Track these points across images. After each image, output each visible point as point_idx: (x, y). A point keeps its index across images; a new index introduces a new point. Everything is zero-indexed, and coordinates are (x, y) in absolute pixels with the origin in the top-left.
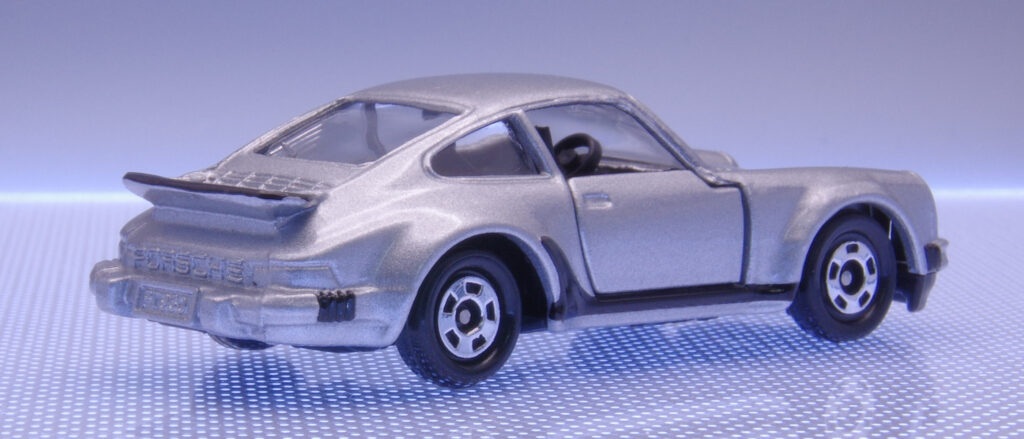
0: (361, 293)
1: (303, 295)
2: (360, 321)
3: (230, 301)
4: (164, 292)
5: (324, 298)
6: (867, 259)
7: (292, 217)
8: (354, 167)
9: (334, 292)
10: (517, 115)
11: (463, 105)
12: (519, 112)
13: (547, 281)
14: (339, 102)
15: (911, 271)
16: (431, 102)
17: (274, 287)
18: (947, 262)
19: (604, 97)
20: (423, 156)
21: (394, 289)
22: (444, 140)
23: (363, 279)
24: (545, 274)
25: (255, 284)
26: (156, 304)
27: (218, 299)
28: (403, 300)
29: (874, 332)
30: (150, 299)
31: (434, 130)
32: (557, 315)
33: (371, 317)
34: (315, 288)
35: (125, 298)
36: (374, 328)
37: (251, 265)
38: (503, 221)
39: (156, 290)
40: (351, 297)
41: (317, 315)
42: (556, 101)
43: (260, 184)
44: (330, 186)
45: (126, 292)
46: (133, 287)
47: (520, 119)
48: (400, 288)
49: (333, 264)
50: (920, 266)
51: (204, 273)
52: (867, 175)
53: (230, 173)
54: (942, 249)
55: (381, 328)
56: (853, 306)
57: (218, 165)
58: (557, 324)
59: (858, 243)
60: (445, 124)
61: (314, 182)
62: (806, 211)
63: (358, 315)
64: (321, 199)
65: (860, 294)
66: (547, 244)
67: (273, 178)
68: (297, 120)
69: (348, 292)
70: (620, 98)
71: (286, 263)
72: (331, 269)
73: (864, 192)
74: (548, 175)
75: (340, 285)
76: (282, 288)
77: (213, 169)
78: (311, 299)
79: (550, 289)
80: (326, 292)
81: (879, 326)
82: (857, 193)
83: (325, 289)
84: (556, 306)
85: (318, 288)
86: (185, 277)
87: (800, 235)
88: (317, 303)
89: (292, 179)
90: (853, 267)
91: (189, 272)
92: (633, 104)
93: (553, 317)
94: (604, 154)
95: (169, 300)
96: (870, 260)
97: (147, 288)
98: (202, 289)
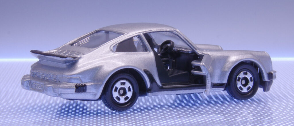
0: (88, 85)
1: (71, 85)
2: (88, 92)
3: (52, 86)
4: (38, 84)
5: (77, 86)
6: (250, 77)
7: (70, 63)
8: (91, 49)
9: (80, 84)
10: (140, 35)
11: (125, 32)
12: (141, 34)
13: (146, 82)
14: (96, 31)
15: (263, 80)
16: (117, 31)
17: (64, 83)
18: (276, 77)
19: (168, 30)
20: (111, 46)
21: (98, 83)
22: (117, 42)
23: (89, 81)
24: (145, 80)
25: (59, 82)
26: (35, 87)
27: (49, 86)
28: (100, 87)
29: (253, 97)
30: (34, 85)
31: (115, 39)
32: (149, 91)
33: (91, 91)
34: (75, 83)
35: (29, 85)
36: (93, 95)
37: (59, 76)
38: (131, 65)
39: (36, 83)
40: (85, 86)
41: (75, 91)
42: (153, 31)
43: (67, 54)
44: (83, 54)
45: (29, 83)
46: (31, 82)
47: (141, 36)
48: (100, 83)
49: (81, 76)
50: (266, 79)
51: (48, 78)
52: (250, 52)
53: (61, 50)
54: (274, 74)
55: (94, 94)
56: (245, 90)
57: (59, 48)
58: (149, 94)
59: (247, 72)
60: (118, 37)
61: (80, 53)
62: (229, 63)
63: (88, 91)
64: (80, 58)
65: (247, 87)
66: (146, 71)
67: (71, 52)
68: (84, 36)
69: (84, 84)
70: (173, 30)
71: (67, 76)
72: (80, 78)
73: (247, 57)
74: (148, 52)
75: (82, 82)
76: (66, 83)
77: (57, 49)
78: (73, 86)
79: (147, 84)
80: (78, 84)
81: (254, 96)
82: (245, 58)
83: (78, 83)
84: (149, 89)
85: (76, 83)
86: (43, 80)
87: (226, 69)
88: (75, 87)
89: (75, 52)
90: (245, 79)
91: (44, 78)
92: (178, 32)
93: (148, 92)
94: (175, 46)
95: (38, 86)
96: (251, 77)
97: (34, 83)
98: (46, 83)
